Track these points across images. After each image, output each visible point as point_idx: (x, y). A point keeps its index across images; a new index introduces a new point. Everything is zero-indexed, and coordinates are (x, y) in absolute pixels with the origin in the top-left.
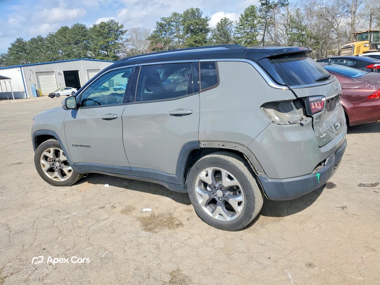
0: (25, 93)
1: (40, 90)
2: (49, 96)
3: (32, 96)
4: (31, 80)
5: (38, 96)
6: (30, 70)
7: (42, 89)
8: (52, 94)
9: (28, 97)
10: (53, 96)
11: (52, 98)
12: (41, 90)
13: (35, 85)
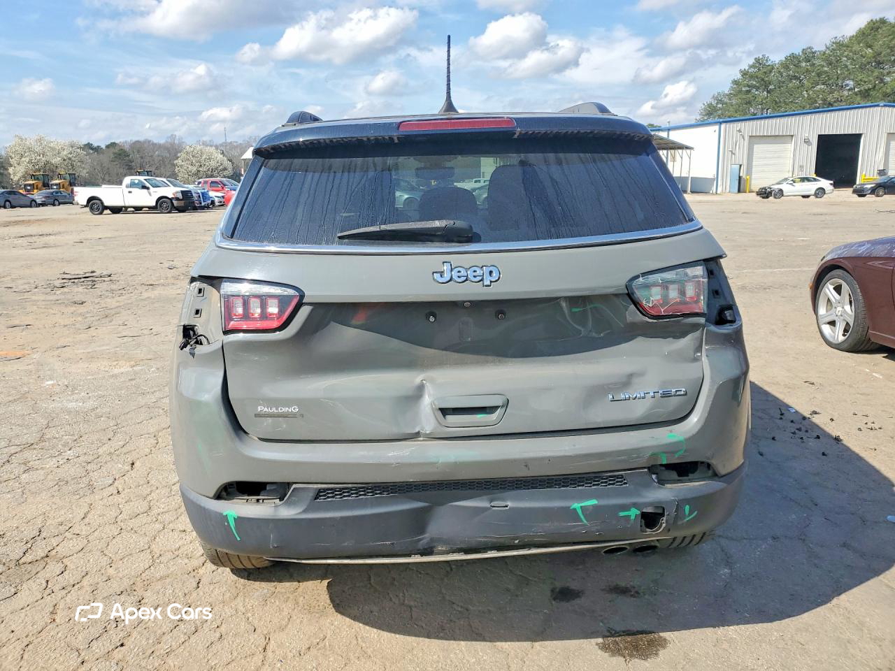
0: (715, 182)
1: (748, 177)
2: (757, 194)
3: (728, 190)
4: (734, 154)
5: (739, 191)
6: (740, 131)
7: (753, 176)
8: (765, 188)
9: (718, 192)
10: (765, 193)
11: (763, 198)
12: (751, 178)
13: (740, 166)
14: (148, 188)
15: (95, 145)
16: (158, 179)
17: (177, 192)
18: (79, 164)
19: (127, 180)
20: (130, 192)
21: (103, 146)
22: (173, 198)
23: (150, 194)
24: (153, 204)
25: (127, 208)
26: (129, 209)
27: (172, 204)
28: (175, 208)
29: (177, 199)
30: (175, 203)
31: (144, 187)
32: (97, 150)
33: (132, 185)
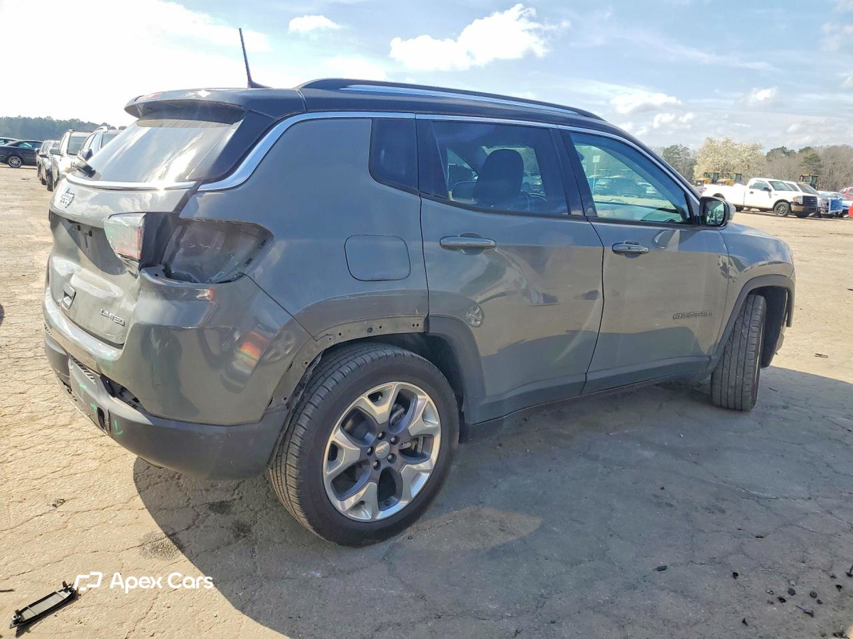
14: (769, 190)
15: (789, 148)
16: (785, 182)
17: (798, 197)
18: (756, 166)
19: (753, 181)
20: (752, 193)
21: (797, 151)
22: (792, 202)
23: (770, 197)
24: (771, 206)
25: (750, 208)
26: (752, 210)
27: (790, 208)
28: (792, 212)
29: (797, 204)
30: (793, 208)
31: (766, 189)
32: (789, 154)
33: (756, 186)
